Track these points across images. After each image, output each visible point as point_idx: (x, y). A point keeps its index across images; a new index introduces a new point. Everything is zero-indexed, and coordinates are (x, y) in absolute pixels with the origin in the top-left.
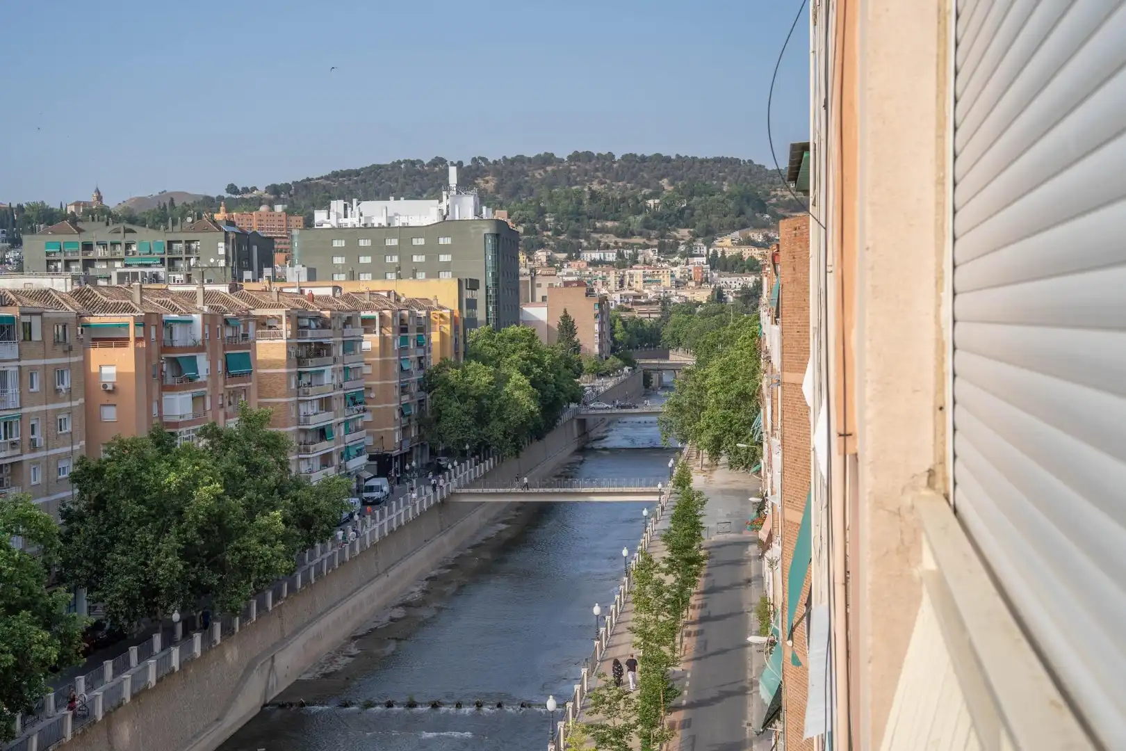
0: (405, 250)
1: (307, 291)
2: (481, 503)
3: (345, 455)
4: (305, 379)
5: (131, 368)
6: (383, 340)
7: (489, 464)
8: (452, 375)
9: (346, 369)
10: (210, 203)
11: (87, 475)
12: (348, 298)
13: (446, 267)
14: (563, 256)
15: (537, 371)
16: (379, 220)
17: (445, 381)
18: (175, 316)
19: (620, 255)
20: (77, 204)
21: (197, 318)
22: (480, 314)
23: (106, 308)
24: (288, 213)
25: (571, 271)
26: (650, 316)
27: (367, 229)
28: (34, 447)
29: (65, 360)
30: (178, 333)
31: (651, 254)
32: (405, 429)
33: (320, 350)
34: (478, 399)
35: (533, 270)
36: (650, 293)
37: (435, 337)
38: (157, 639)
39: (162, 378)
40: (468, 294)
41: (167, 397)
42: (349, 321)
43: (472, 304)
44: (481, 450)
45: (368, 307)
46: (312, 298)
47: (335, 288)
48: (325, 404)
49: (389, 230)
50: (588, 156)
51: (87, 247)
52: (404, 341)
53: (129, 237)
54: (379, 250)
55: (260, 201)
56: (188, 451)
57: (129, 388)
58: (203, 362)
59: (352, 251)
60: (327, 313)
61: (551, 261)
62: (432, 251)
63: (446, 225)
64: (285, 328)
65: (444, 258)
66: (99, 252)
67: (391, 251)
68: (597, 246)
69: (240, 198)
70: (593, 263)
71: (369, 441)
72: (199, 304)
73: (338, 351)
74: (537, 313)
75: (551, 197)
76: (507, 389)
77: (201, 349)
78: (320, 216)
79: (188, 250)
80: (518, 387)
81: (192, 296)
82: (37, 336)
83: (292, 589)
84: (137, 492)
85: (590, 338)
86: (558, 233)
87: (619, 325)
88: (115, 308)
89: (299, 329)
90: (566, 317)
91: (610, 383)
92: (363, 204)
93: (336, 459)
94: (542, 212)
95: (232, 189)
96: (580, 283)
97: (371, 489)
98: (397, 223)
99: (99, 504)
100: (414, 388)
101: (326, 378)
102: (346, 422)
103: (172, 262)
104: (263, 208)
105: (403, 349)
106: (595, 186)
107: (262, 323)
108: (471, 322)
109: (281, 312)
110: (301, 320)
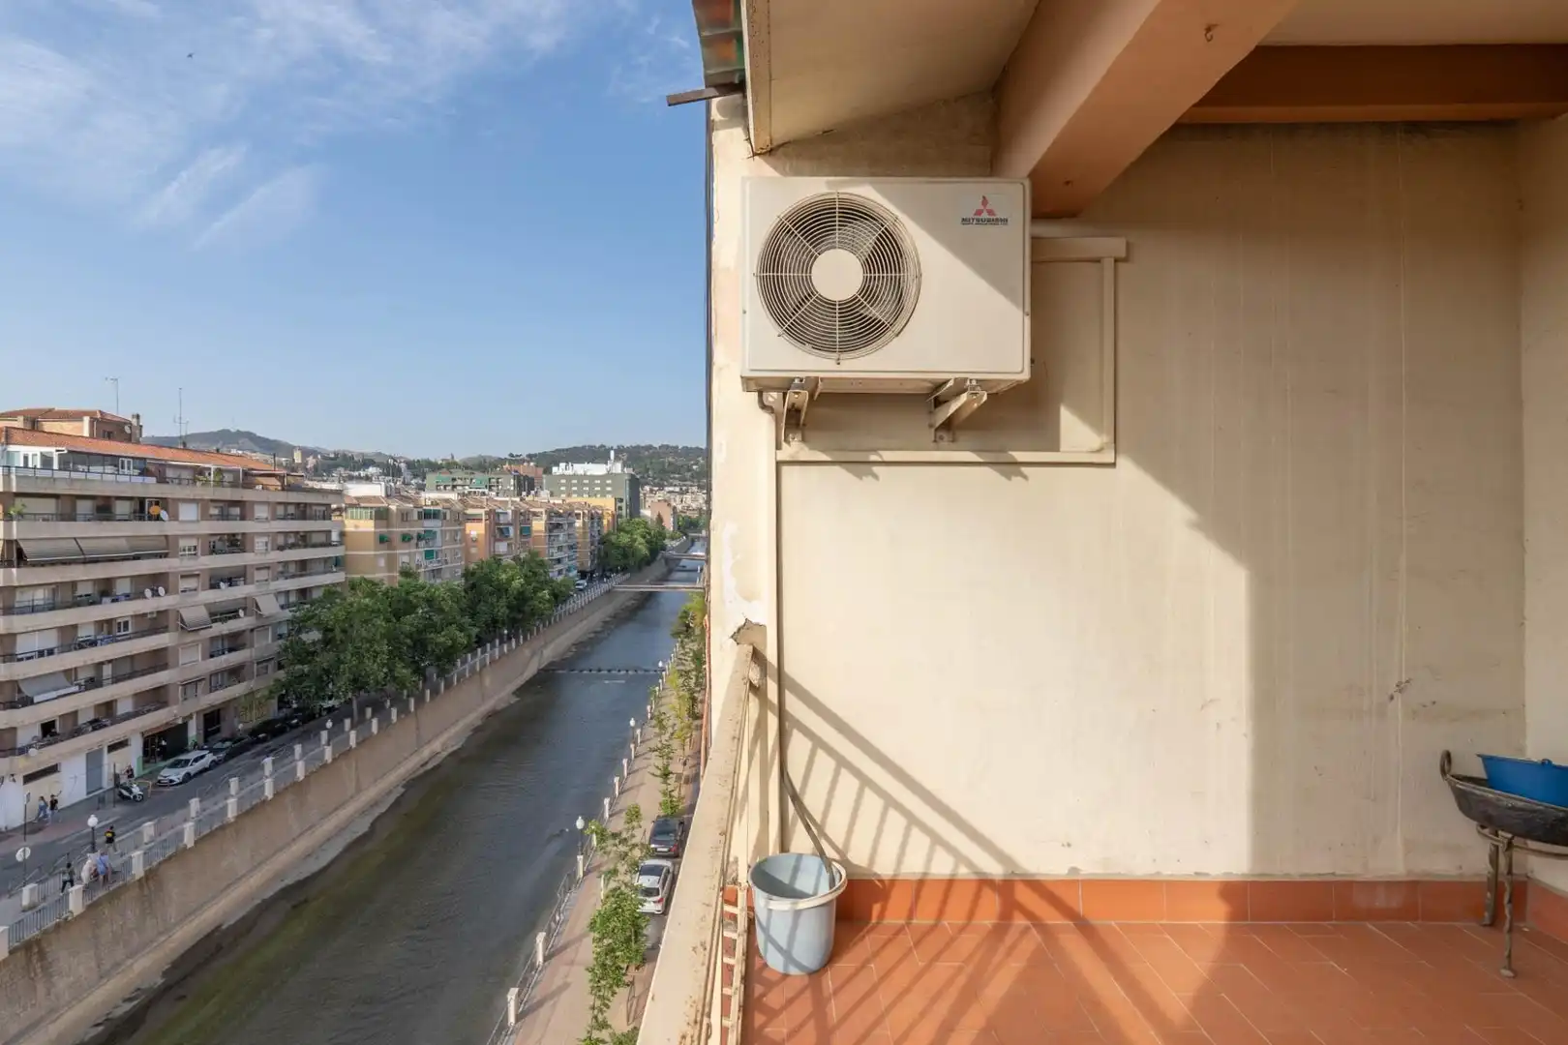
0: (591, 485)
1: (551, 502)
2: (624, 592)
3: (569, 570)
4: (552, 538)
5: (483, 532)
6: (584, 521)
7: (628, 575)
8: (613, 538)
9: (569, 535)
10: (502, 461)
11: (467, 574)
12: (570, 505)
13: (609, 492)
14: (656, 489)
15: (648, 537)
16: (581, 472)
17: (610, 541)
18: (500, 511)
19: (681, 489)
20: (443, 460)
21: (510, 512)
22: (624, 512)
23: (473, 507)
24: (537, 466)
25: (660, 495)
26: (695, 515)
27: (575, 476)
28: (447, 563)
29: (457, 528)
30: (502, 518)
31: (695, 489)
32: (592, 561)
33: (558, 526)
34: (624, 549)
35: (645, 494)
36: (694, 505)
37: (605, 522)
38: (497, 641)
39: (495, 537)
40: (619, 504)
41: (497, 544)
42: (570, 514)
43: (620, 508)
44: (624, 570)
45: (577, 509)
46: (554, 504)
47: (563, 500)
48: (560, 549)
49: (585, 476)
50: (667, 447)
51: (454, 480)
52: (592, 523)
53: (472, 476)
54: (581, 485)
55: (524, 461)
56: (507, 566)
57: (482, 540)
58: (511, 529)
59: (569, 485)
60: (561, 511)
61: (651, 491)
62: (603, 485)
63: (609, 475)
64: (544, 517)
65: (609, 489)
66: (459, 482)
67: (585, 485)
68: (671, 485)
69: (514, 460)
70: (670, 492)
71: (578, 564)
72: (510, 506)
73: (566, 527)
74: (646, 512)
75: (651, 463)
76: (636, 544)
77: (511, 524)
78: (555, 469)
79: (498, 482)
80: (640, 544)
81: (507, 502)
82: (448, 517)
83: (550, 623)
84: (490, 582)
85: (669, 524)
86: (655, 479)
87: (681, 519)
88: (477, 507)
89: (550, 517)
90: (659, 515)
91: (677, 543)
92: (575, 465)
93: (564, 572)
94: (647, 470)
95: (511, 455)
96: (665, 501)
97: (578, 585)
98: (588, 474)
99: (473, 586)
100: (596, 544)
101: (561, 538)
102: (569, 557)
103: (490, 487)
104: (525, 464)
105: (592, 527)
106: (670, 459)
107: (535, 514)
108: (620, 516)
109: (543, 510)
110: (552, 513)
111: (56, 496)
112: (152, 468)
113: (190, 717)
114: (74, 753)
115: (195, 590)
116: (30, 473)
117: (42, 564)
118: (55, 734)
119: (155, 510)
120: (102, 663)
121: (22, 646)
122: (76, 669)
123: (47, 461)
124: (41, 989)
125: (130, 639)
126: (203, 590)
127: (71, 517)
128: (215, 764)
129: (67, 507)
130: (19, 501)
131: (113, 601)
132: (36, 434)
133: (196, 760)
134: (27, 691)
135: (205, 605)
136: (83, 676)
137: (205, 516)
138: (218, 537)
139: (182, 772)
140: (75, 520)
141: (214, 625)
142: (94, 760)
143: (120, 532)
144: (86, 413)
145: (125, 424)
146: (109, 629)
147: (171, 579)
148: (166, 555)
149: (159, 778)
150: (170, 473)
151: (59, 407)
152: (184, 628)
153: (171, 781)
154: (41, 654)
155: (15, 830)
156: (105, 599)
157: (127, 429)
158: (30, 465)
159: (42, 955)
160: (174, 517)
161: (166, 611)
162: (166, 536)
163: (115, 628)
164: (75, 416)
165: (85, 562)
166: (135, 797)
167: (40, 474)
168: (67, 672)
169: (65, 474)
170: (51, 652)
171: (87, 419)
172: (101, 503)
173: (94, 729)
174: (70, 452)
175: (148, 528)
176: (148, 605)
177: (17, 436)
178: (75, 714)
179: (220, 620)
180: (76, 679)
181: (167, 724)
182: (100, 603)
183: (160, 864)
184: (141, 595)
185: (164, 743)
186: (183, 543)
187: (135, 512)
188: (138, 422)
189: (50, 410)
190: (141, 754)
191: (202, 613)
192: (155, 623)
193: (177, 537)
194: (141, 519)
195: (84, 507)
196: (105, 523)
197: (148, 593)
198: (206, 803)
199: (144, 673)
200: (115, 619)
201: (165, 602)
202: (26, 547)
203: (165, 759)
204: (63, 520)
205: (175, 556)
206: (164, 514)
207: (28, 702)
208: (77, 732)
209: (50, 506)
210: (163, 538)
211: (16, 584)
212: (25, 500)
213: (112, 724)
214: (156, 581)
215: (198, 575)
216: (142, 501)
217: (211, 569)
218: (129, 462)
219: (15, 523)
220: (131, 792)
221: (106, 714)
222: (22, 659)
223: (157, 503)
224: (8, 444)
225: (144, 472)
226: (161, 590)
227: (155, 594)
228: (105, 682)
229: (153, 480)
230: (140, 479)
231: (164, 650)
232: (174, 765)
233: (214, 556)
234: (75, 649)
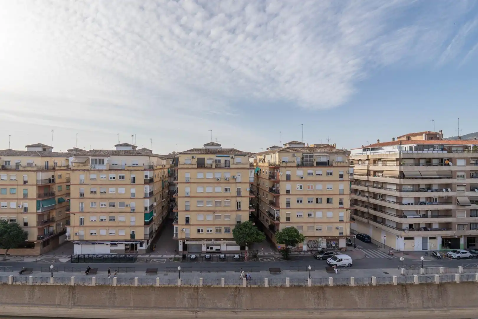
111: (414, 159)
112: (446, 148)
113: (461, 236)
114: (419, 236)
115: (464, 191)
116: (406, 152)
117: (410, 178)
118: (413, 228)
119: (447, 162)
120: (428, 210)
121: (404, 201)
122: (419, 210)
123: (411, 148)
124: (406, 300)
125: (437, 204)
126: (467, 191)
127: (418, 164)
128: (470, 257)
129: (417, 161)
130: (403, 160)
131: (432, 191)
132: (409, 141)
133: (463, 253)
134: (405, 214)
135: (468, 197)
136: (422, 213)
137: (468, 164)
138: (475, 172)
139: (457, 255)
140: (419, 165)
141: (472, 205)
142: (425, 239)
143: (434, 169)
144: (424, 133)
145: (437, 134)
146: (430, 200)
147: (453, 185)
148: (451, 178)
149: (448, 254)
150: (453, 149)
151: (416, 132)
152: (458, 203)
153: (452, 257)
154: (409, 204)
155: (401, 251)
156: (428, 190)
157: (438, 136)
158: (407, 150)
159: (406, 291)
160: (455, 164)
161: (452, 197)
162: (451, 171)
163: (432, 200)
164: (421, 134)
165: (422, 178)
166: (438, 257)
167: (409, 152)
168: (417, 211)
169: (416, 152)
170: (412, 204)
171: (424, 135)
172: (428, 160)
173: (425, 230)
174: (417, 145)
175: (444, 168)
176: (444, 194)
177: (403, 142)
178: (419, 224)
179: (475, 203)
180: (419, 214)
181: (451, 236)
182: (427, 191)
183: (445, 283)
184: (441, 190)
185: (450, 242)
186: (458, 174)
187: (440, 163)
188: (442, 133)
189: (414, 133)
190: (441, 243)
191: (467, 200)
192: (447, 201)
193: (456, 172)
194: (442, 165)
195: (422, 161)
196: (429, 166)
197: (444, 190)
198: (466, 270)
199: (442, 216)
200: (432, 197)
201: (450, 194)
202: (405, 173)
203: (450, 248)
204: (415, 165)
205: (456, 178)
206: (450, 163)
207: (405, 217)
208: (419, 230)
209: (412, 161)
210: (451, 172)
211: (402, 183)
212: (405, 160)
213: (431, 230)
214: (447, 186)
215: (465, 186)
216: (442, 159)
217: (471, 184)
218: (437, 146)
219: (402, 166)
220: (437, 254)
221: (428, 227)
222: (404, 205)
223: (448, 160)
224: (401, 144)
225: (443, 149)
226: (449, 190)
227: (447, 190)
228: (428, 217)
229: (446, 152)
230: (441, 152)
231: (451, 210)
232: (454, 252)
233: (472, 179)
234: (419, 205)
